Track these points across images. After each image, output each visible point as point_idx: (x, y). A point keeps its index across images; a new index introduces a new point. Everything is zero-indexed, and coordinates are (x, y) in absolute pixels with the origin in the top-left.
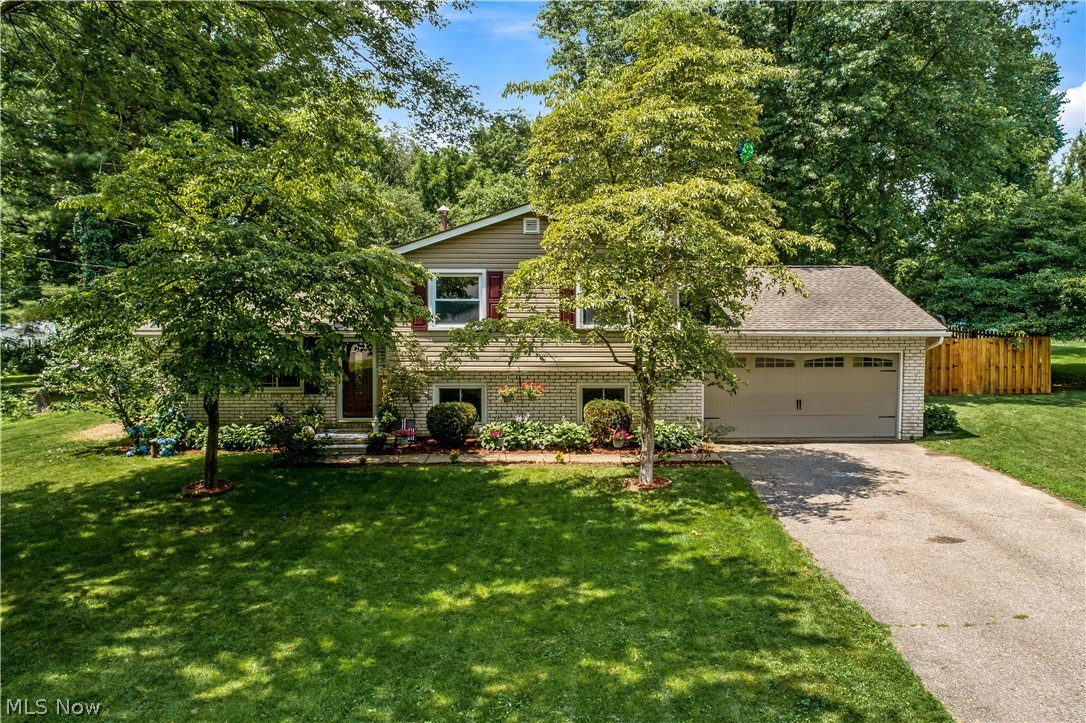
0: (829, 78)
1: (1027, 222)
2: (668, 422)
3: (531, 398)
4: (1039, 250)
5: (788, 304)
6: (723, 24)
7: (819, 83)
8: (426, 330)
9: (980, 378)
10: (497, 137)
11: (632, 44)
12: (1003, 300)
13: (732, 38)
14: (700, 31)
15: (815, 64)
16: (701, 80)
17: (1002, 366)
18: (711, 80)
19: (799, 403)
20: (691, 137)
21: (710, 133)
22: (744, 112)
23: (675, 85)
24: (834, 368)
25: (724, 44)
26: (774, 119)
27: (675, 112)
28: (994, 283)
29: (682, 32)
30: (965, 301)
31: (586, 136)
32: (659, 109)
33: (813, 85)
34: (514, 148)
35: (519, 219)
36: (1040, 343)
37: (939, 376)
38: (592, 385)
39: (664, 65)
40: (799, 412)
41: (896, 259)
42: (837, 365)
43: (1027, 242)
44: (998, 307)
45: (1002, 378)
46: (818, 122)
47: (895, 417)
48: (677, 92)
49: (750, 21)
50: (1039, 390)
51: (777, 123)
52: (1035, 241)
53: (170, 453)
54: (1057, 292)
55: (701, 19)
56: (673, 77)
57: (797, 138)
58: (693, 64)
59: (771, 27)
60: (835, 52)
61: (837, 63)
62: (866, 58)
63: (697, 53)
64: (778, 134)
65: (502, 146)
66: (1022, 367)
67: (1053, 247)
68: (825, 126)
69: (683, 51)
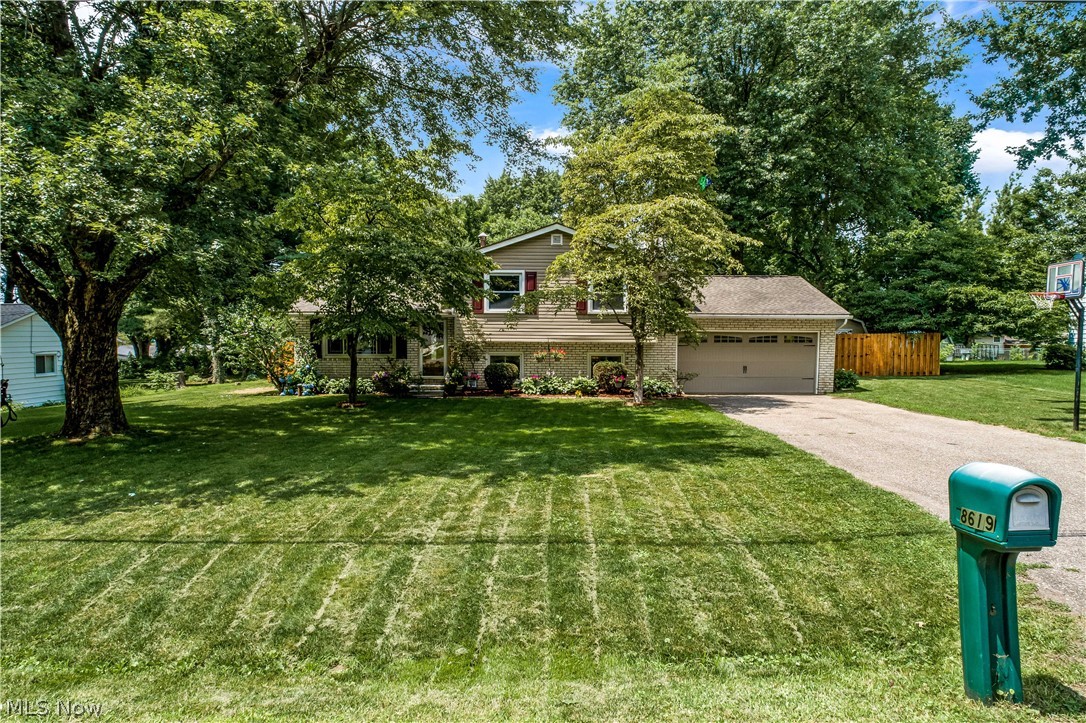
0: (773, 135)
1: (927, 248)
2: (651, 378)
3: (557, 359)
4: (934, 268)
5: (738, 299)
6: (692, 97)
7: (765, 139)
8: (482, 313)
9: (886, 364)
10: (505, 188)
11: (631, 111)
12: (905, 305)
13: (698, 107)
14: (676, 102)
15: (762, 125)
16: (676, 135)
17: (903, 355)
18: (683, 134)
19: (745, 368)
20: (670, 172)
21: (682, 170)
22: (705, 156)
23: (660, 138)
24: (770, 344)
25: (693, 111)
26: (732, 167)
27: (659, 155)
28: (900, 293)
29: (664, 103)
30: (877, 307)
31: (600, 172)
32: (649, 154)
33: (760, 140)
34: (519, 197)
35: (548, 235)
36: (932, 338)
37: (855, 362)
38: (598, 354)
39: (653, 125)
40: (745, 375)
41: (835, 284)
42: (772, 341)
43: (928, 262)
44: (902, 311)
45: (902, 363)
46: (763, 168)
47: (814, 379)
48: (661, 143)
49: (714, 93)
50: (931, 373)
51: (733, 169)
52: (933, 262)
53: (310, 393)
54: (945, 297)
55: (677, 94)
56: (658, 134)
57: (749, 180)
58: (672, 125)
59: (730, 97)
60: (777, 116)
61: (778, 124)
62: (798, 120)
63: (674, 117)
64: (734, 178)
65: (509, 196)
66: (918, 356)
67: (944, 265)
68: (769, 171)
69: (665, 116)
